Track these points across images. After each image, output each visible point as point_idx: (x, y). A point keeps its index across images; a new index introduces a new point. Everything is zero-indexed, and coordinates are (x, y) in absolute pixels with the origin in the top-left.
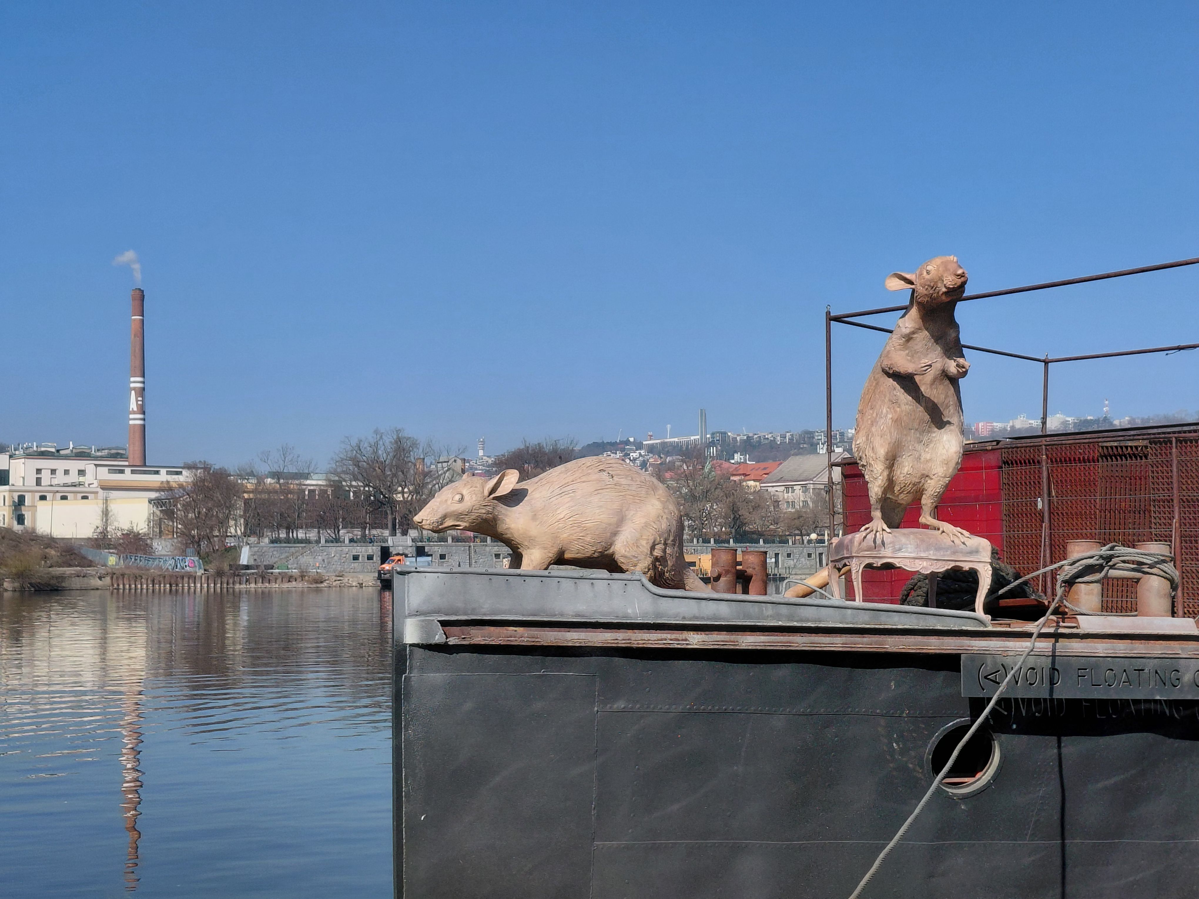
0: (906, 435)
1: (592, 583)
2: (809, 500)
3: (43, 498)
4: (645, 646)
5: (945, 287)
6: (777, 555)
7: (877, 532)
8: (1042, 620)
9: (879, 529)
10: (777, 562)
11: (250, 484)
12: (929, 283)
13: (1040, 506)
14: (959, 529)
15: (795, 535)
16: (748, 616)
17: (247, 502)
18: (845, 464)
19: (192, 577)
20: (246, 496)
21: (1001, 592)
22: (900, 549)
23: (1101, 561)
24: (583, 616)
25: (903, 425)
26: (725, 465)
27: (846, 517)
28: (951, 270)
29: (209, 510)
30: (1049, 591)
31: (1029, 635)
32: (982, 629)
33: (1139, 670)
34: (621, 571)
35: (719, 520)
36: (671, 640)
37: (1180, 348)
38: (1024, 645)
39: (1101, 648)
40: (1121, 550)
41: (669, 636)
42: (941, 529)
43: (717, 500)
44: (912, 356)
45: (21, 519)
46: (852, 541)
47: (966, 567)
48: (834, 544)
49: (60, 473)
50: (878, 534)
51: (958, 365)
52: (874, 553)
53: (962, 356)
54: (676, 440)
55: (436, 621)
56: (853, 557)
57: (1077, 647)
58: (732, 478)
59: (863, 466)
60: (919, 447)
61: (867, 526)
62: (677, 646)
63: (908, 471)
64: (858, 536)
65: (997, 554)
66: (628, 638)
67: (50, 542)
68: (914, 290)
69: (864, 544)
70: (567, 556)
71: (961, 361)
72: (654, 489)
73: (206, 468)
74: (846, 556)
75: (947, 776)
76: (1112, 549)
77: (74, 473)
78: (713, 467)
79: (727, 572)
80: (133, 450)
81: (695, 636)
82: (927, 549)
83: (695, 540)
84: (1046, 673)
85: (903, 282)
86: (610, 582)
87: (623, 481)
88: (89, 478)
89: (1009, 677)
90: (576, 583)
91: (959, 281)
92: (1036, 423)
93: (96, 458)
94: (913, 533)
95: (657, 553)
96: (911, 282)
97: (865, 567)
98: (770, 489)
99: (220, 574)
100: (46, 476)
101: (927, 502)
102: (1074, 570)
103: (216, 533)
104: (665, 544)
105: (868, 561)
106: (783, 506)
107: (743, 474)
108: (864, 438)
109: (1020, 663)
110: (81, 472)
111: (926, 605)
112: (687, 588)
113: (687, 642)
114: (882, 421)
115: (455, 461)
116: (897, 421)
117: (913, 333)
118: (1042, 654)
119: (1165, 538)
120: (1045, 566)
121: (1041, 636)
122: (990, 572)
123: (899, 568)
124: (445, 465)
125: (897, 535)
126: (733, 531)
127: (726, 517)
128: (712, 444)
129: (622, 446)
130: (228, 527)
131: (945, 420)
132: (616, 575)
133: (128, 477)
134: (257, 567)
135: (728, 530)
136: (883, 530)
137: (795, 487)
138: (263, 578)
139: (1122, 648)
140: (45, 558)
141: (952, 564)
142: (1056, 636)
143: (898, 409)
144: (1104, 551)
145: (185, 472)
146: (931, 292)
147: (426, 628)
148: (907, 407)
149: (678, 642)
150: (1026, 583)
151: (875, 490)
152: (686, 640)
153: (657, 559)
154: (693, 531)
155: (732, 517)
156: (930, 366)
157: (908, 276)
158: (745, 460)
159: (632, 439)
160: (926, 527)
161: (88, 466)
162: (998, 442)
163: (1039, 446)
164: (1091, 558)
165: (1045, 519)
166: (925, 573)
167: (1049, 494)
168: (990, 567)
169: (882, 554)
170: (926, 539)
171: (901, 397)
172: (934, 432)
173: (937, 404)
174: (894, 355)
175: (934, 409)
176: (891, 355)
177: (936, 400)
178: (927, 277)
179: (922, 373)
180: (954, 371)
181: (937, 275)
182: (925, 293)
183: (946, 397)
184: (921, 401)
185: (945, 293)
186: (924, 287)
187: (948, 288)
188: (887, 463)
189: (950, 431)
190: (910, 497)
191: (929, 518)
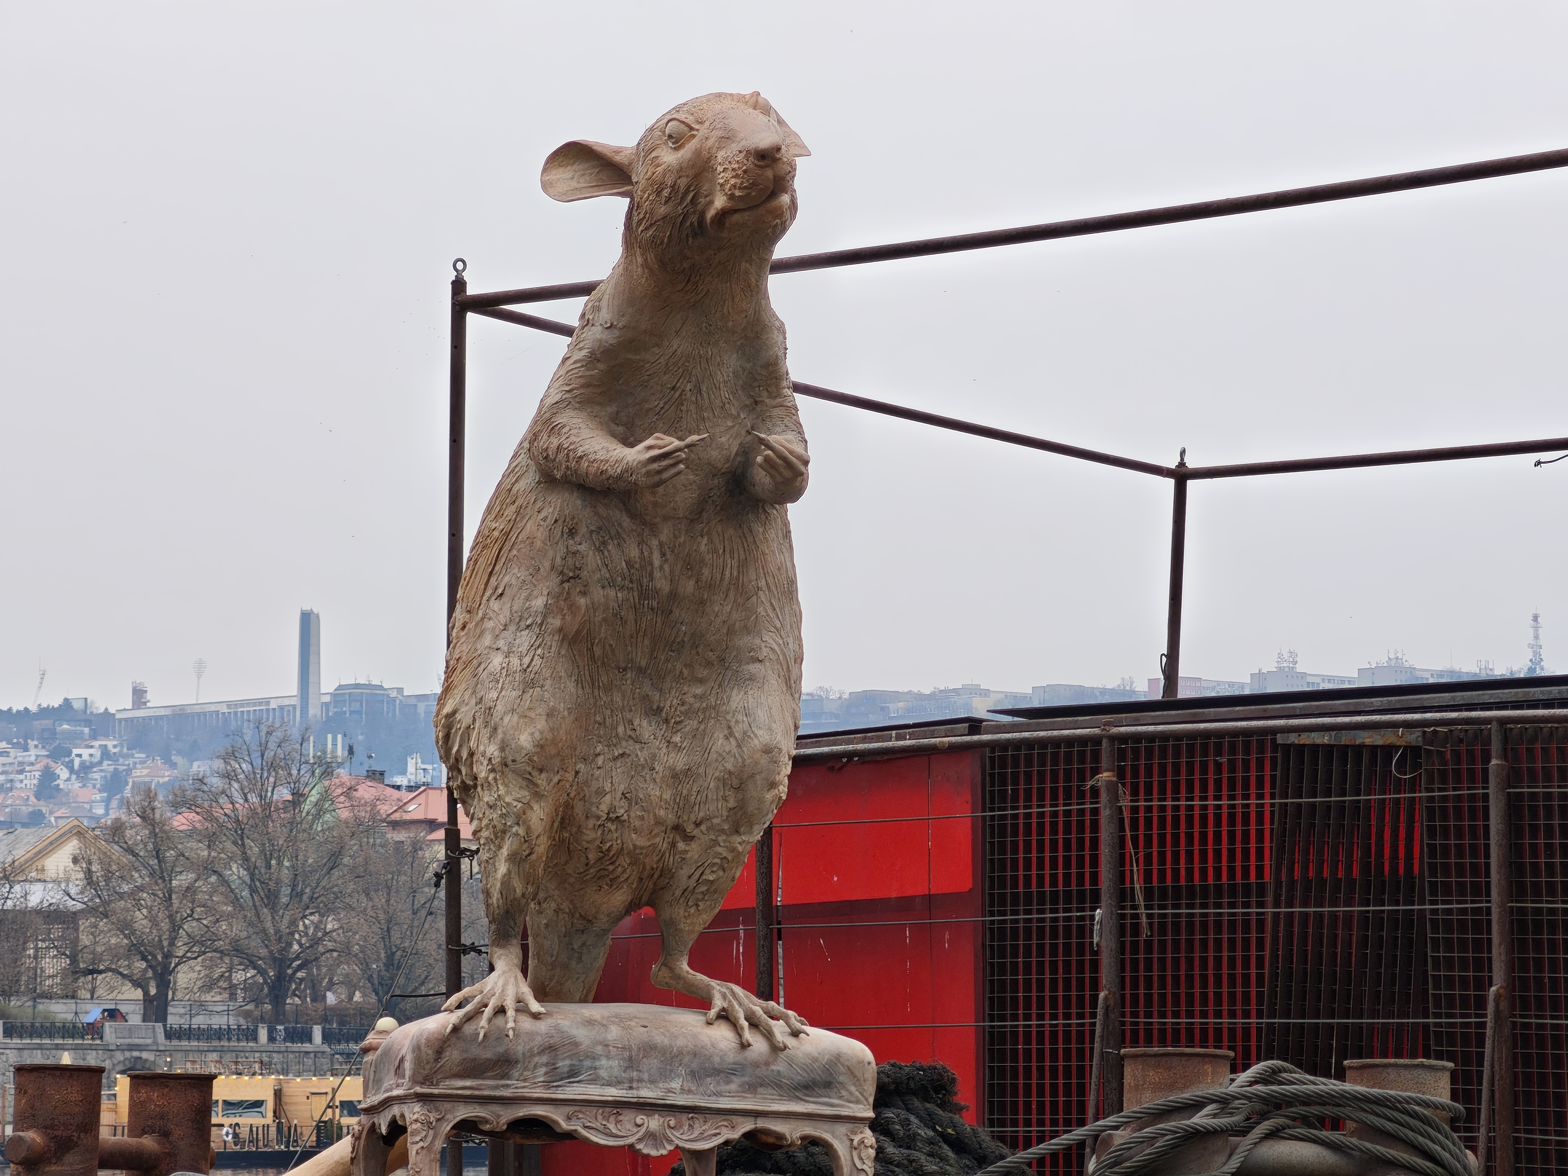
7: (497, 1011)
9: (509, 1003)
42: (720, 1007)
47: (794, 1134)
52: (487, 1086)
56: (412, 1097)
64: (434, 1028)
69: (454, 1054)
74: (396, 1093)
76: (1265, 1078)
82: (667, 1075)
94: (621, 1019)
105: (463, 1112)
123: (570, 1136)
125: (565, 1023)
136: (522, 1005)
141: (747, 1126)
143: (582, 601)
156: (678, 456)
162: (974, 725)
163: (1096, 741)
164: (1196, 1106)
165: (1107, 974)
166: (654, 1153)
167: (1123, 895)
168: (869, 1136)
169: (514, 1087)
170: (659, 1039)
171: (592, 559)
172: (701, 681)
173: (711, 586)
174: (572, 419)
175: (702, 602)
176: (560, 419)
177: (706, 572)
178: (669, 157)
179: (657, 478)
180: (761, 478)
181: (698, 153)
182: (662, 210)
183: (743, 565)
184: (657, 574)
185: (723, 214)
186: (659, 193)
187: (731, 197)
188: (541, 780)
189: (752, 678)
190: (619, 898)
191: (685, 967)
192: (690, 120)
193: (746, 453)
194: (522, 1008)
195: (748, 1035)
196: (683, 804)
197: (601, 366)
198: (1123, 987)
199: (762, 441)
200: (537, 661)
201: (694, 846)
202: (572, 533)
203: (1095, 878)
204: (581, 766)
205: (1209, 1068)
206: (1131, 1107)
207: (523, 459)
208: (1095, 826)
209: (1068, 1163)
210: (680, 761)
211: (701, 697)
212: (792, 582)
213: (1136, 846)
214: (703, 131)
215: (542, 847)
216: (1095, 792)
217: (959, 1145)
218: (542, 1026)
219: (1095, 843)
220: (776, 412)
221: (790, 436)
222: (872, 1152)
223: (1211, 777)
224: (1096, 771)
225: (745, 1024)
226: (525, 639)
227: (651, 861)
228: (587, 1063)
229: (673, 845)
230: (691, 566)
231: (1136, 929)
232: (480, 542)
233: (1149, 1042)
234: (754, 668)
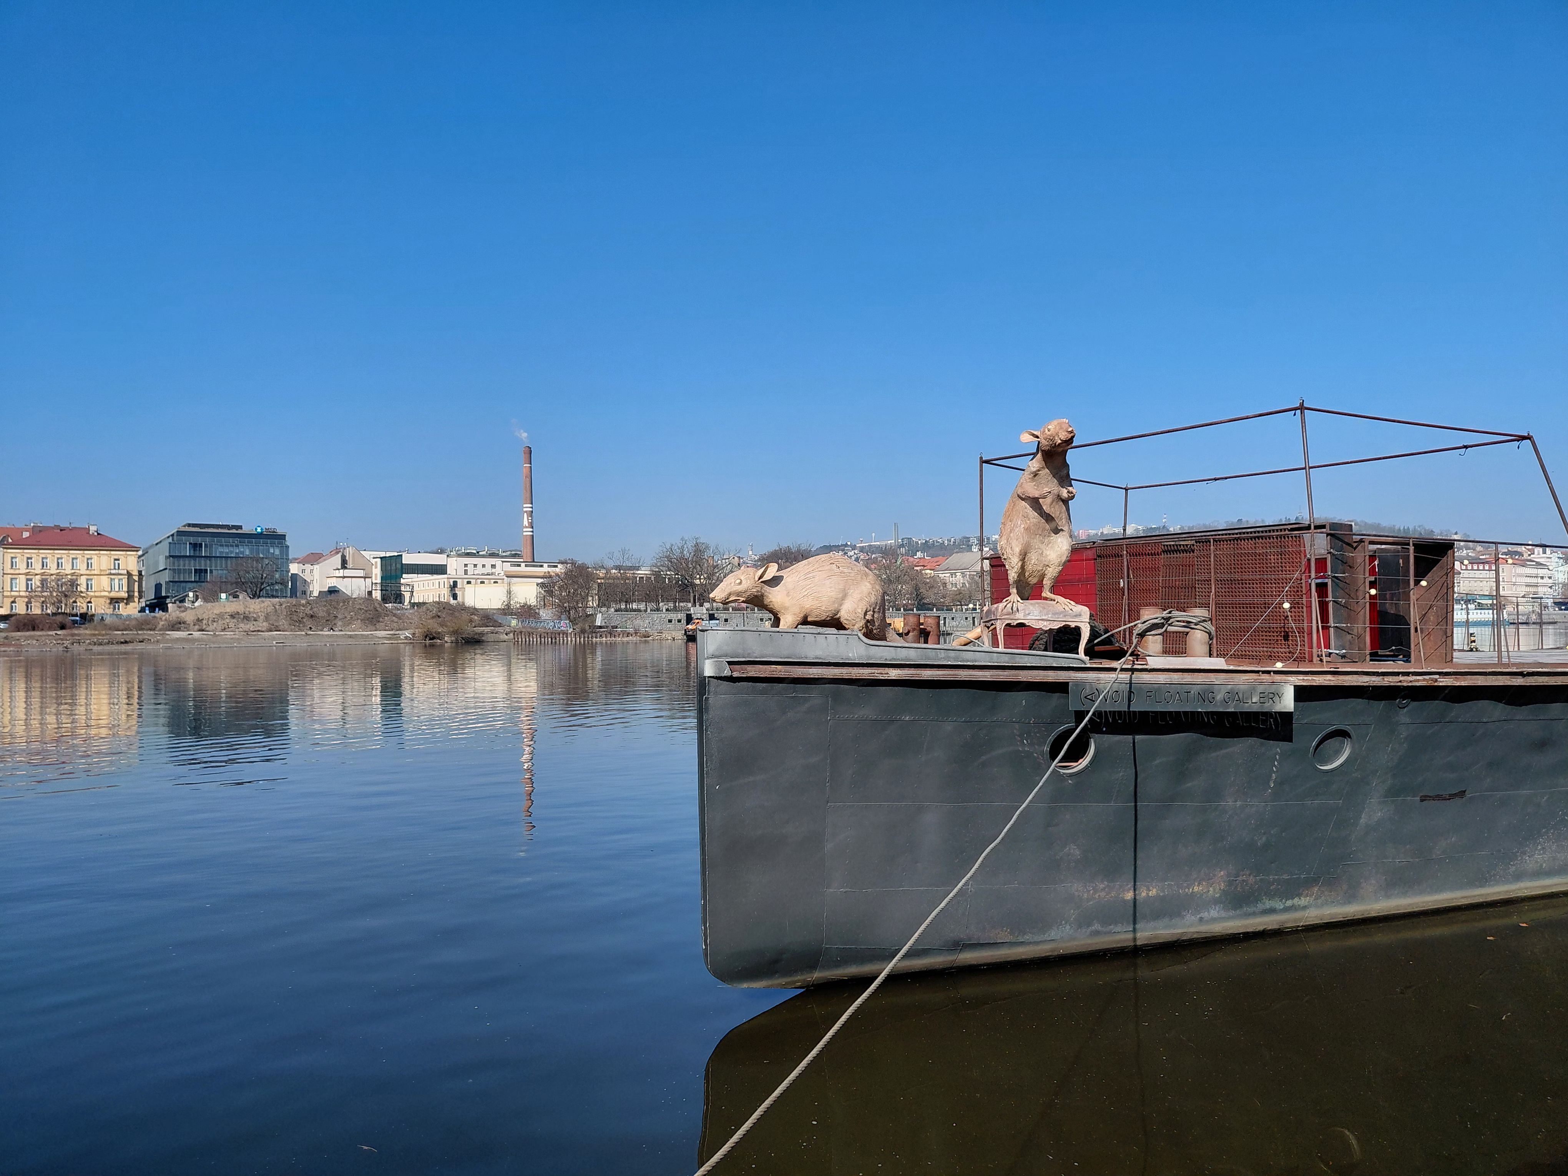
0: (1033, 539)
1: (826, 637)
2: (966, 582)
3: (469, 583)
4: (860, 677)
5: (1060, 439)
6: (945, 618)
7: (1014, 602)
8: (1123, 660)
9: (1015, 601)
10: (945, 623)
11: (602, 572)
12: (1049, 437)
13: (1122, 585)
14: (1068, 600)
15: (957, 605)
16: (929, 659)
17: (599, 585)
18: (992, 558)
19: (565, 633)
20: (599, 581)
21: (1096, 642)
22: (1029, 614)
23: (1162, 621)
24: (820, 658)
25: (1031, 531)
26: (911, 559)
27: (992, 593)
28: (1064, 429)
29: (575, 590)
30: (1127, 641)
31: (1115, 670)
32: (1083, 666)
33: (1187, 692)
34: (845, 629)
35: (907, 596)
36: (877, 674)
37: (1216, 479)
38: (1112, 676)
39: (1162, 678)
40: (1176, 613)
41: (876, 671)
42: (1056, 601)
43: (905, 582)
44: (1038, 486)
45: (455, 597)
46: (997, 608)
47: (1073, 625)
48: (985, 611)
49: (479, 566)
50: (1014, 604)
51: (1068, 492)
52: (1012, 617)
53: (1071, 486)
54: (878, 543)
55: (724, 661)
56: (997, 619)
57: (1146, 677)
58: (915, 568)
59: (1005, 559)
60: (1043, 546)
61: (1007, 599)
62: (881, 678)
63: (1035, 562)
64: (1001, 605)
65: (1093, 616)
66: (849, 672)
67: (474, 611)
68: (1039, 442)
69: (1005, 611)
70: (809, 619)
71: (1070, 489)
72: (866, 575)
73: (573, 563)
74: (993, 618)
75: (1059, 762)
76: (1170, 613)
77: (488, 566)
78: (903, 561)
79: (914, 630)
80: (526, 552)
81: (894, 671)
82: (1047, 614)
83: (891, 609)
84: (1126, 694)
85: (1032, 437)
86: (837, 636)
87: (846, 570)
88: (498, 570)
89: (1101, 697)
90: (815, 637)
91: (1070, 436)
92: (1118, 530)
93: (503, 557)
94: (1038, 603)
95: (868, 617)
96: (1038, 437)
97: (1006, 626)
98: (940, 575)
99: (583, 631)
100: (470, 569)
101: (1047, 583)
102: (1144, 626)
103: (580, 605)
104: (874, 612)
105: (1009, 622)
106: (949, 586)
107: (923, 566)
108: (1005, 541)
109: (1108, 688)
110: (493, 566)
111: (1046, 650)
112: (888, 640)
113: (889, 675)
114: (1017, 529)
115: (734, 558)
116: (1027, 529)
117: (1039, 471)
118: (1123, 682)
119: (1206, 605)
120: (1125, 624)
121: (1122, 670)
122: (1089, 629)
123: (1028, 626)
124: (727, 561)
125: (1027, 604)
126: (916, 603)
127: (911, 594)
128: (902, 546)
129: (843, 547)
130: (588, 601)
131: (1059, 528)
132: (842, 632)
133: (523, 569)
134: (607, 627)
135: (913, 602)
136: (1018, 601)
137: (957, 574)
138: (611, 634)
139: (1176, 677)
140: (471, 621)
141: (1064, 623)
142: (1133, 670)
143: (1028, 521)
144: (1165, 614)
145: (560, 566)
146: (1051, 443)
147: (718, 666)
148: (1034, 519)
150: (1112, 635)
151: (1012, 575)
152: (887, 674)
153: (868, 621)
154: (889, 603)
155: (915, 593)
156: (1050, 492)
157: (1035, 433)
158: (924, 556)
159: (849, 543)
160: (1046, 599)
161: (498, 562)
166: (1045, 629)
168: (1089, 626)
169: (1018, 617)
170: (1044, 607)
171: (1030, 513)
172: (1053, 537)
176: (1023, 486)
180: (1065, 496)
181: (1054, 432)
182: (1047, 444)
185: (1060, 444)
186: (1046, 440)
187: (1062, 440)
188: (1021, 557)
189: (1063, 536)
190: (1035, 580)
191: (1048, 593)
193: (1062, 491)
195: (1063, 606)
196: (1049, 561)
197: (1032, 475)
200: (1019, 533)
201: (1051, 569)
202: (1026, 508)
204: (1028, 554)
210: (1048, 553)
211: (1053, 540)
215: (1020, 570)
225: (1062, 604)
227: (1040, 573)
228: (1032, 612)
229: (1047, 569)
233: (1145, 605)
234: (1063, 534)
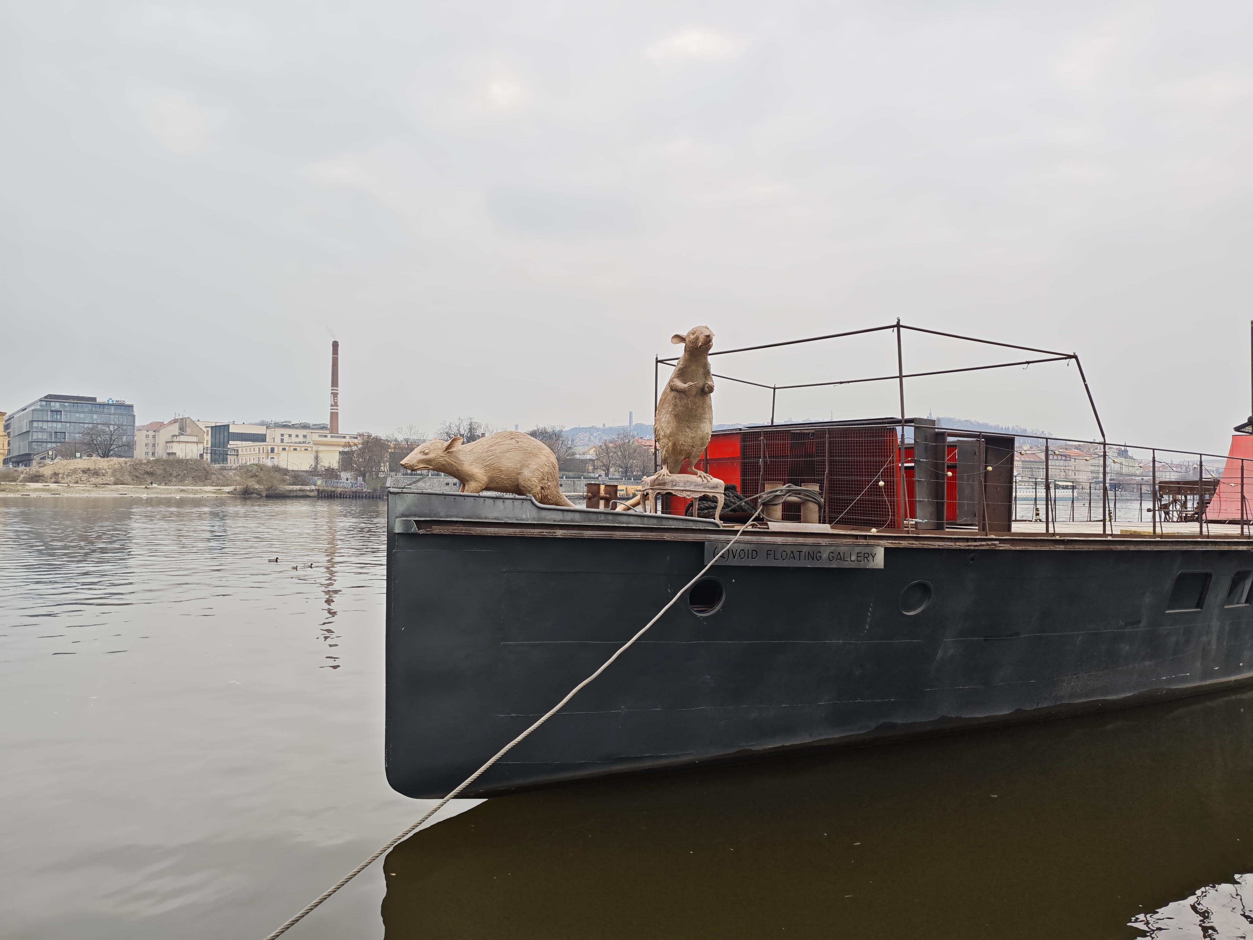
0: (681, 423)
1: (504, 501)
4: (532, 536)
7: (663, 475)
8: (747, 524)
9: (665, 474)
16: (594, 521)
22: (675, 485)
23: (782, 493)
24: (497, 519)
25: (680, 418)
32: (718, 529)
34: (521, 494)
36: (546, 533)
39: (780, 540)
40: (793, 487)
41: (545, 531)
42: (699, 475)
44: (685, 381)
47: (711, 495)
52: (662, 487)
55: (412, 520)
56: (650, 489)
57: (768, 539)
60: (688, 430)
62: (549, 536)
63: (682, 443)
64: (653, 478)
66: (522, 532)
69: (656, 482)
70: (490, 485)
72: (543, 449)
74: (647, 488)
76: (789, 486)
79: (595, 496)
81: (560, 531)
82: (691, 486)
84: (750, 552)
86: (513, 500)
87: (525, 445)
90: (494, 501)
91: (708, 339)
95: (543, 485)
97: (657, 494)
101: (693, 460)
102: (768, 497)
104: (548, 480)
105: (658, 491)
112: (560, 504)
113: (556, 534)
116: (675, 415)
117: (686, 368)
118: (748, 542)
123: (675, 495)
141: (703, 494)
142: (756, 533)
143: (677, 409)
144: (785, 487)
146: (694, 345)
147: (407, 524)
148: (682, 408)
149: (550, 534)
151: (664, 452)
152: (555, 533)
153: (542, 488)
156: (694, 386)
160: (692, 473)
162: (740, 429)
163: (761, 432)
164: (777, 491)
165: (762, 470)
166: (689, 498)
167: (765, 457)
168: (723, 496)
169: (666, 487)
170: (690, 480)
171: (679, 403)
172: (697, 422)
173: (698, 407)
174: (675, 380)
175: (697, 409)
176: (674, 380)
177: (697, 405)
178: (692, 337)
179: (689, 389)
180: (707, 389)
181: (697, 336)
182: (691, 345)
183: (703, 404)
184: (689, 405)
185: (701, 346)
186: (690, 343)
187: (702, 343)
188: (671, 438)
189: (705, 422)
190: (683, 457)
191: (693, 468)
192: (695, 330)
193: (704, 385)
194: (667, 475)
195: (704, 479)
196: (693, 442)
197: (681, 371)
198: (764, 472)
199: (707, 383)
200: (670, 419)
201: (695, 449)
202: (676, 398)
203: (760, 454)
204: (677, 436)
205: (779, 485)
206: (766, 491)
207: (668, 386)
208: (760, 446)
209: (755, 500)
210: (693, 435)
211: (696, 425)
212: (711, 406)
213: (767, 449)
214: (697, 332)
215: (671, 449)
216: (760, 440)
217: (737, 497)
218: (671, 478)
219: (760, 449)
220: (709, 378)
221: (711, 382)
222: (724, 498)
223: (780, 438)
224: (760, 437)
225: (703, 478)
226: (668, 416)
227: (688, 451)
228: (678, 484)
229: (692, 449)
230: (695, 404)
231: (767, 463)
232: (661, 400)
233: (769, 481)
234: (705, 420)
